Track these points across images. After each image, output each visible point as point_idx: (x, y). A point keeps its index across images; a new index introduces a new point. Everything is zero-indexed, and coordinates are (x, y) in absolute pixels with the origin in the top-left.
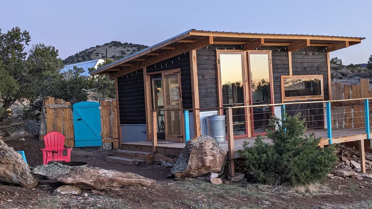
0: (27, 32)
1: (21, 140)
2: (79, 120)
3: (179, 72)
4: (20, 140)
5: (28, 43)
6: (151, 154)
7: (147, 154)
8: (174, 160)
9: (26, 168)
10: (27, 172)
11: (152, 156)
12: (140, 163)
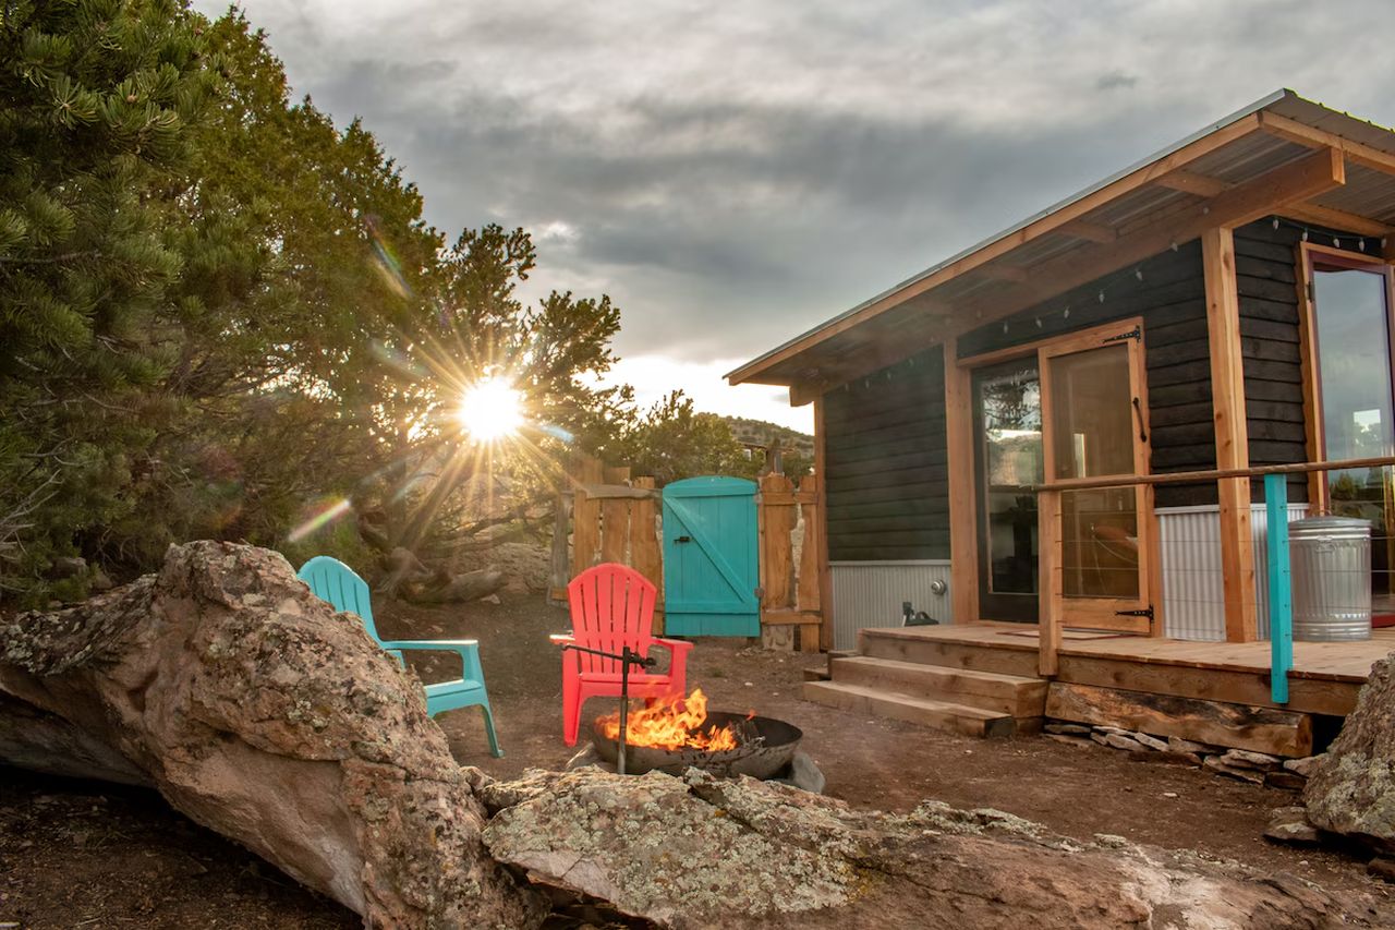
0: (524, 233)
1: (486, 602)
2: (684, 540)
3: (1135, 334)
4: (484, 599)
5: (526, 272)
6: (1033, 687)
7: (1015, 681)
8: (1185, 723)
9: (443, 803)
10: (441, 846)
11: (1035, 694)
12: (990, 723)
